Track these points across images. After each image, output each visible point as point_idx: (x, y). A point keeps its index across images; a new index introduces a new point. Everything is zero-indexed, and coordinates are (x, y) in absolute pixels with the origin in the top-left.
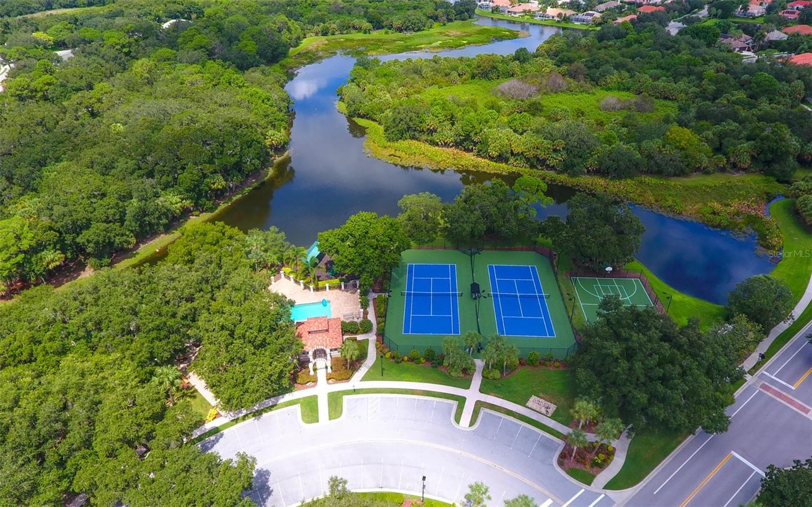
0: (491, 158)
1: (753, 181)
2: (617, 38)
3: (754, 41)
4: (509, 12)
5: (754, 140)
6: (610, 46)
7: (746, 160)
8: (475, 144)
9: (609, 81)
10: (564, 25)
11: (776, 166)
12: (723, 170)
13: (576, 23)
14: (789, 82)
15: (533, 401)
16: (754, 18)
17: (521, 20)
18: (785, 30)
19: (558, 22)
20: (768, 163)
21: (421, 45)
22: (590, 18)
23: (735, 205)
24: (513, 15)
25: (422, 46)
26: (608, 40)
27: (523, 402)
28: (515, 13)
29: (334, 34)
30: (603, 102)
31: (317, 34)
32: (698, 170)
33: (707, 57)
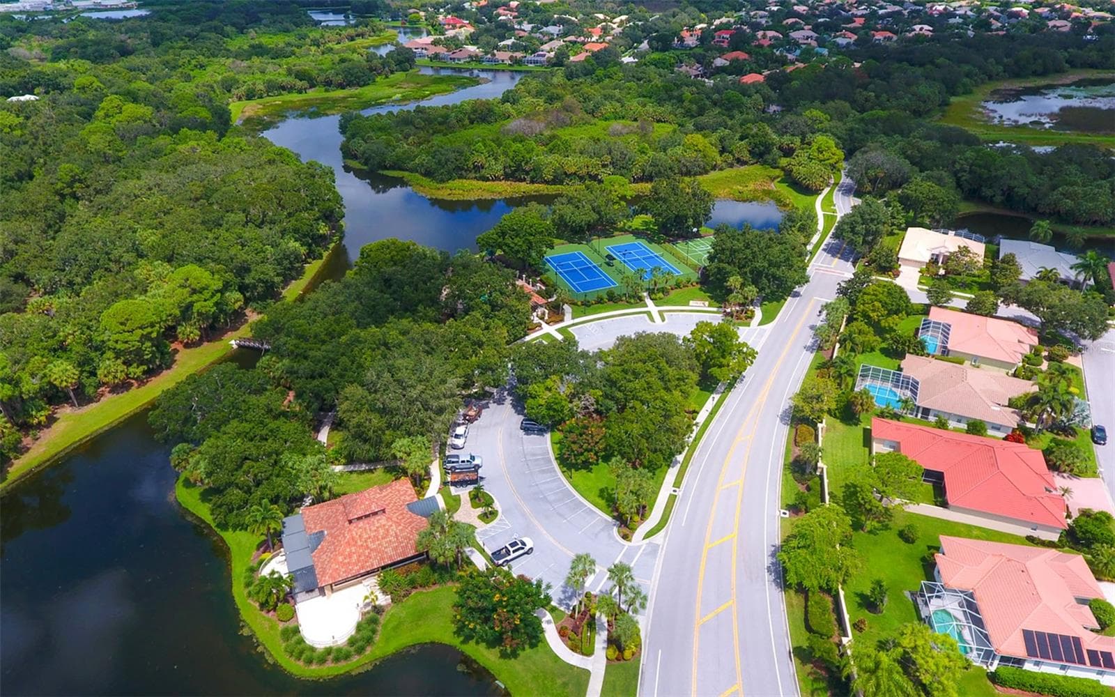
0: (547, 182)
1: (756, 169)
2: (586, 75)
3: (705, 68)
4: (451, 59)
5: (747, 138)
6: (581, 83)
7: (746, 156)
8: (527, 173)
9: (604, 112)
10: (516, 68)
11: (767, 157)
12: (731, 166)
13: (530, 65)
14: (750, 96)
15: (691, 303)
16: (691, 49)
17: (467, 66)
18: (724, 56)
19: (510, 65)
20: (761, 155)
21: (381, 99)
22: (542, 59)
23: (751, 186)
24: (456, 61)
25: (383, 101)
26: (578, 77)
27: (688, 305)
28: (459, 60)
29: (262, 98)
30: (610, 129)
31: (240, 99)
32: (714, 168)
33: (679, 83)
